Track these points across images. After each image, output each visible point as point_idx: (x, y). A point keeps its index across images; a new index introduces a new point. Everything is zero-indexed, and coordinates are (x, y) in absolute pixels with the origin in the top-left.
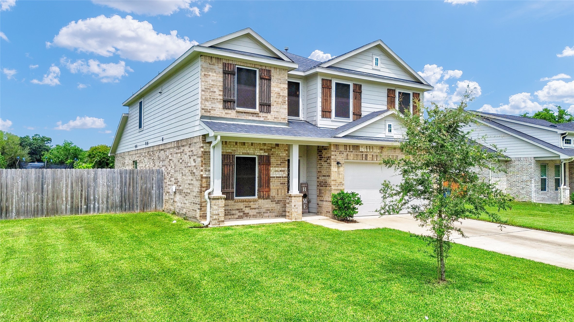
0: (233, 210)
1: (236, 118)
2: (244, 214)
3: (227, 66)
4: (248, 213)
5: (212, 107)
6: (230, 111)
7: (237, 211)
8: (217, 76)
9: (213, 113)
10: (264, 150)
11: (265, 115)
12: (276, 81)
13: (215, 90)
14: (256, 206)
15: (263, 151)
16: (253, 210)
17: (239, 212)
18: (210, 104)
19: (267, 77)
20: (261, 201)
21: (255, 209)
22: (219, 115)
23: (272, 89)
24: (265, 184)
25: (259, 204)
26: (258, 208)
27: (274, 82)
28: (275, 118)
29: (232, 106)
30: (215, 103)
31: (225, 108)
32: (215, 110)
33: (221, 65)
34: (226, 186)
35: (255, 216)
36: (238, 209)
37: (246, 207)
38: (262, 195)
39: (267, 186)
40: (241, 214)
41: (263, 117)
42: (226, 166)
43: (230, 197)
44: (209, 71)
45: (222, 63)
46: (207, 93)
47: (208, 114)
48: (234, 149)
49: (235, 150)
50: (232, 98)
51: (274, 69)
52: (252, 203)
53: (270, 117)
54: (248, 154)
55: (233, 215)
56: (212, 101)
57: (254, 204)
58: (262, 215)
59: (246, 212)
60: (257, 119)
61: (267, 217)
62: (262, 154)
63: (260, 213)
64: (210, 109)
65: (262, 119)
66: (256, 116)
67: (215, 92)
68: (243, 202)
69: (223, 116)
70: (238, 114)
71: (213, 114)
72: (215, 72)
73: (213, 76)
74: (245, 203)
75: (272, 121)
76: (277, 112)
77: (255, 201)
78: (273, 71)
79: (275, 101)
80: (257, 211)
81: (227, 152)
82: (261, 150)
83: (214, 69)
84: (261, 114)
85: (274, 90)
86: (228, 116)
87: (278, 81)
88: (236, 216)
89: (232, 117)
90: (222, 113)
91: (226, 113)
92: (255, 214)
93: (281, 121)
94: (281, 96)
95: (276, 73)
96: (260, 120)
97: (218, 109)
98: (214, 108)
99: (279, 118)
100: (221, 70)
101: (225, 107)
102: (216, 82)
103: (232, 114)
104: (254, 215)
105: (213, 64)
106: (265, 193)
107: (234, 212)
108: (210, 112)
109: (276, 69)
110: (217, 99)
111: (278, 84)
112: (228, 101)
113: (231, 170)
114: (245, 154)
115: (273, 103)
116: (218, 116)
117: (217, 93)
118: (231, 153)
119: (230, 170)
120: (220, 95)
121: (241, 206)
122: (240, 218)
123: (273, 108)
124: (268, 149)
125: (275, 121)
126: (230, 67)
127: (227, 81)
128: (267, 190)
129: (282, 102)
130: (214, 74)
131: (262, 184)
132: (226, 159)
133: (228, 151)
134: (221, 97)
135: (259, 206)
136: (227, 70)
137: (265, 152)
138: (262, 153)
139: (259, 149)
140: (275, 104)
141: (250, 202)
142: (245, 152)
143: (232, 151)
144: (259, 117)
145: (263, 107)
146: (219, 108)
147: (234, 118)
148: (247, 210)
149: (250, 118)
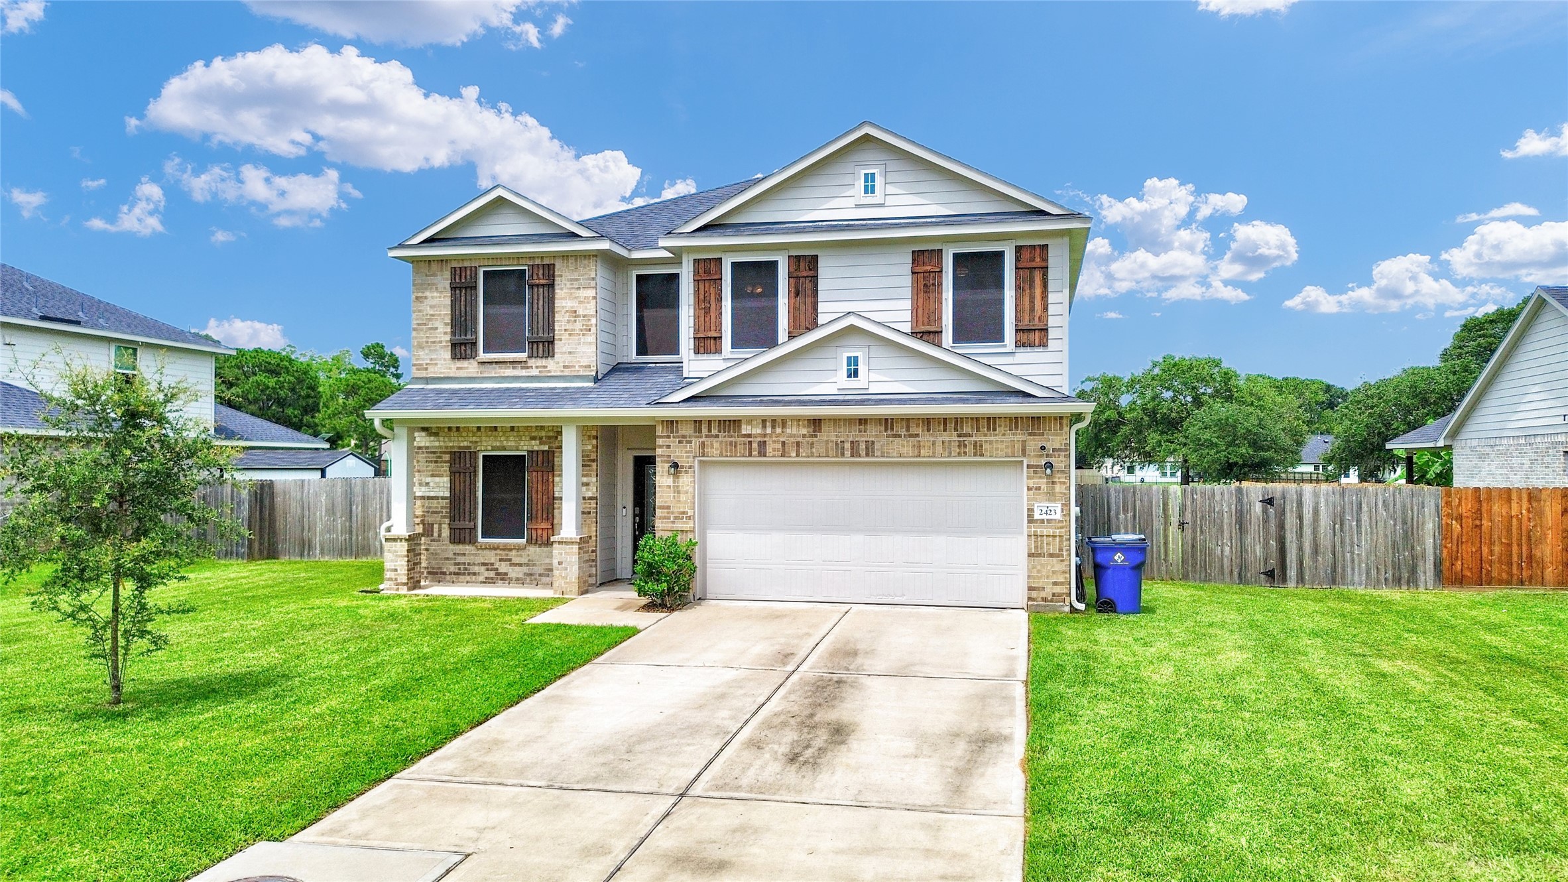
0: (474, 564)
1: (479, 375)
2: (498, 574)
3: (458, 272)
4: (506, 574)
5: (431, 360)
6: (464, 363)
7: (483, 569)
8: (440, 297)
9: (432, 370)
10: (541, 438)
11: (543, 362)
12: (568, 286)
13: (437, 324)
14: (524, 560)
15: (538, 442)
16: (517, 569)
17: (488, 570)
18: (427, 354)
19: (542, 282)
20: (533, 550)
21: (520, 565)
22: (444, 373)
23: (558, 303)
24: (540, 512)
25: (528, 555)
26: (528, 565)
27: (562, 289)
28: (564, 367)
29: (469, 352)
30: (436, 350)
31: (454, 357)
32: (436, 364)
33: (447, 274)
34: (457, 516)
35: (520, 582)
36: (484, 564)
37: (501, 560)
38: (534, 537)
39: (544, 516)
40: (492, 574)
41: (537, 367)
42: (457, 475)
43: (467, 539)
44: (426, 289)
45: (449, 269)
46: (422, 333)
47: (423, 374)
48: (474, 439)
49: (476, 442)
50: (469, 337)
51: (563, 260)
52: (514, 552)
53: (553, 366)
54: (504, 449)
55: (474, 574)
56: (430, 347)
57: (517, 556)
58: (536, 579)
59: (500, 571)
60: (524, 373)
61: (548, 584)
62: (536, 448)
63: (531, 575)
64: (427, 364)
65: (535, 372)
66: (522, 368)
67: (436, 328)
68: (495, 549)
69: (451, 375)
70: (482, 368)
71: (432, 372)
72: (437, 288)
73: (432, 297)
74: (498, 552)
75: (559, 374)
76: (570, 353)
77: (519, 548)
78: (559, 265)
79: (565, 330)
80: (525, 569)
81: (460, 447)
82: (533, 438)
83: (433, 284)
84: (532, 362)
85: (564, 305)
86: (462, 374)
87: (572, 284)
88: (482, 578)
89: (470, 375)
90: (450, 368)
91: (458, 368)
92: (521, 575)
93: (581, 373)
94: (579, 316)
95: (567, 267)
96: (529, 374)
97: (442, 362)
98: (435, 359)
99: (575, 367)
100: (447, 284)
101: (456, 355)
102: (439, 309)
103: (470, 367)
104: (518, 579)
105: (432, 275)
106: (540, 532)
107: (476, 569)
108: (426, 369)
109: (568, 260)
110: (441, 342)
111: (573, 291)
112: (461, 344)
113: (468, 483)
114: (498, 449)
115: (560, 335)
116: (442, 376)
117: (441, 330)
118: (469, 447)
119: (465, 482)
120: (445, 333)
121: (491, 557)
122: (489, 581)
123: (559, 346)
124: (549, 438)
125: (567, 374)
126: (463, 275)
127: (458, 303)
128: (544, 525)
129: (581, 330)
130: (435, 294)
131: (534, 513)
132: (457, 461)
133: (462, 445)
134: (448, 338)
135: (529, 561)
136: (457, 280)
137: (541, 444)
138: (536, 446)
139: (528, 438)
140: (565, 336)
141: (511, 550)
142: (498, 444)
143: (469, 445)
144: (528, 368)
145: (535, 346)
146: (445, 360)
147: (475, 375)
148: (503, 567)
149: (509, 372)
